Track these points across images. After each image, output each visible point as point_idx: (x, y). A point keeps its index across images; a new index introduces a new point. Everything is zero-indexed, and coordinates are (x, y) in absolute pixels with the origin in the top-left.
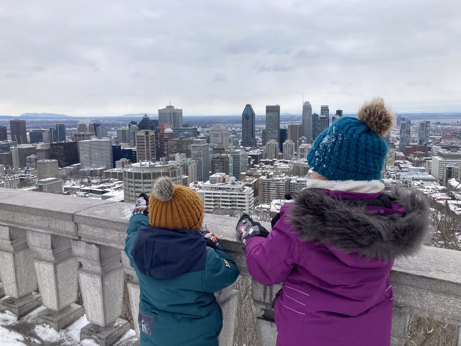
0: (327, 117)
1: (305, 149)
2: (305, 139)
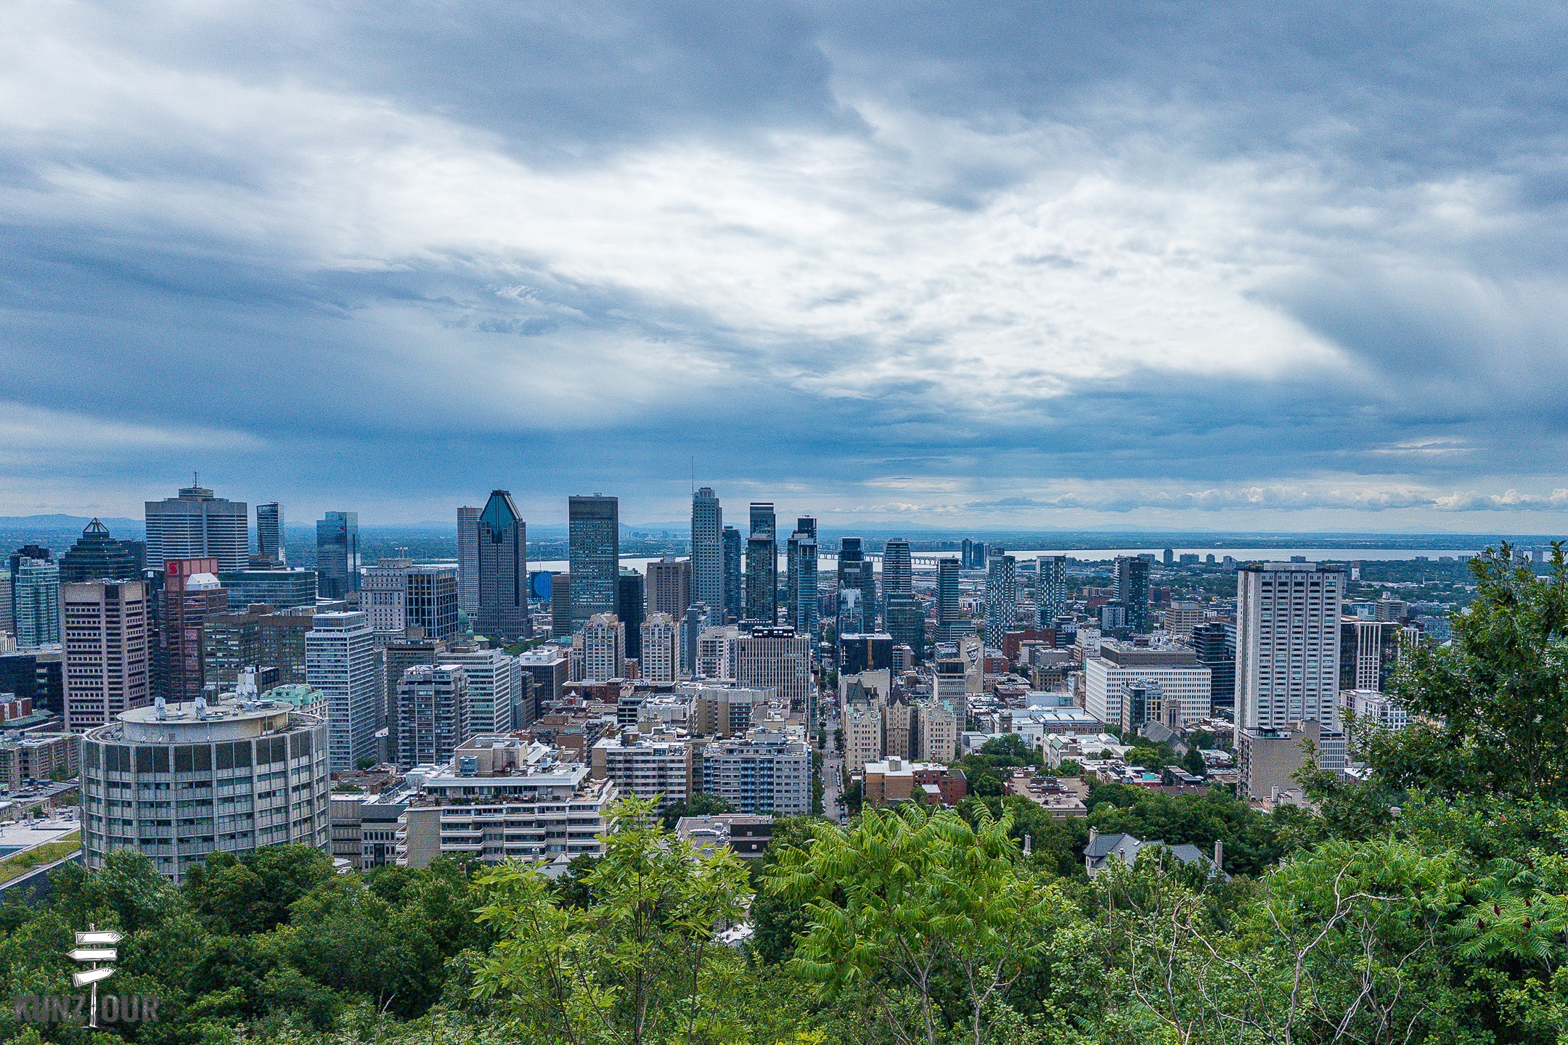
0: (769, 539)
2: (708, 609)
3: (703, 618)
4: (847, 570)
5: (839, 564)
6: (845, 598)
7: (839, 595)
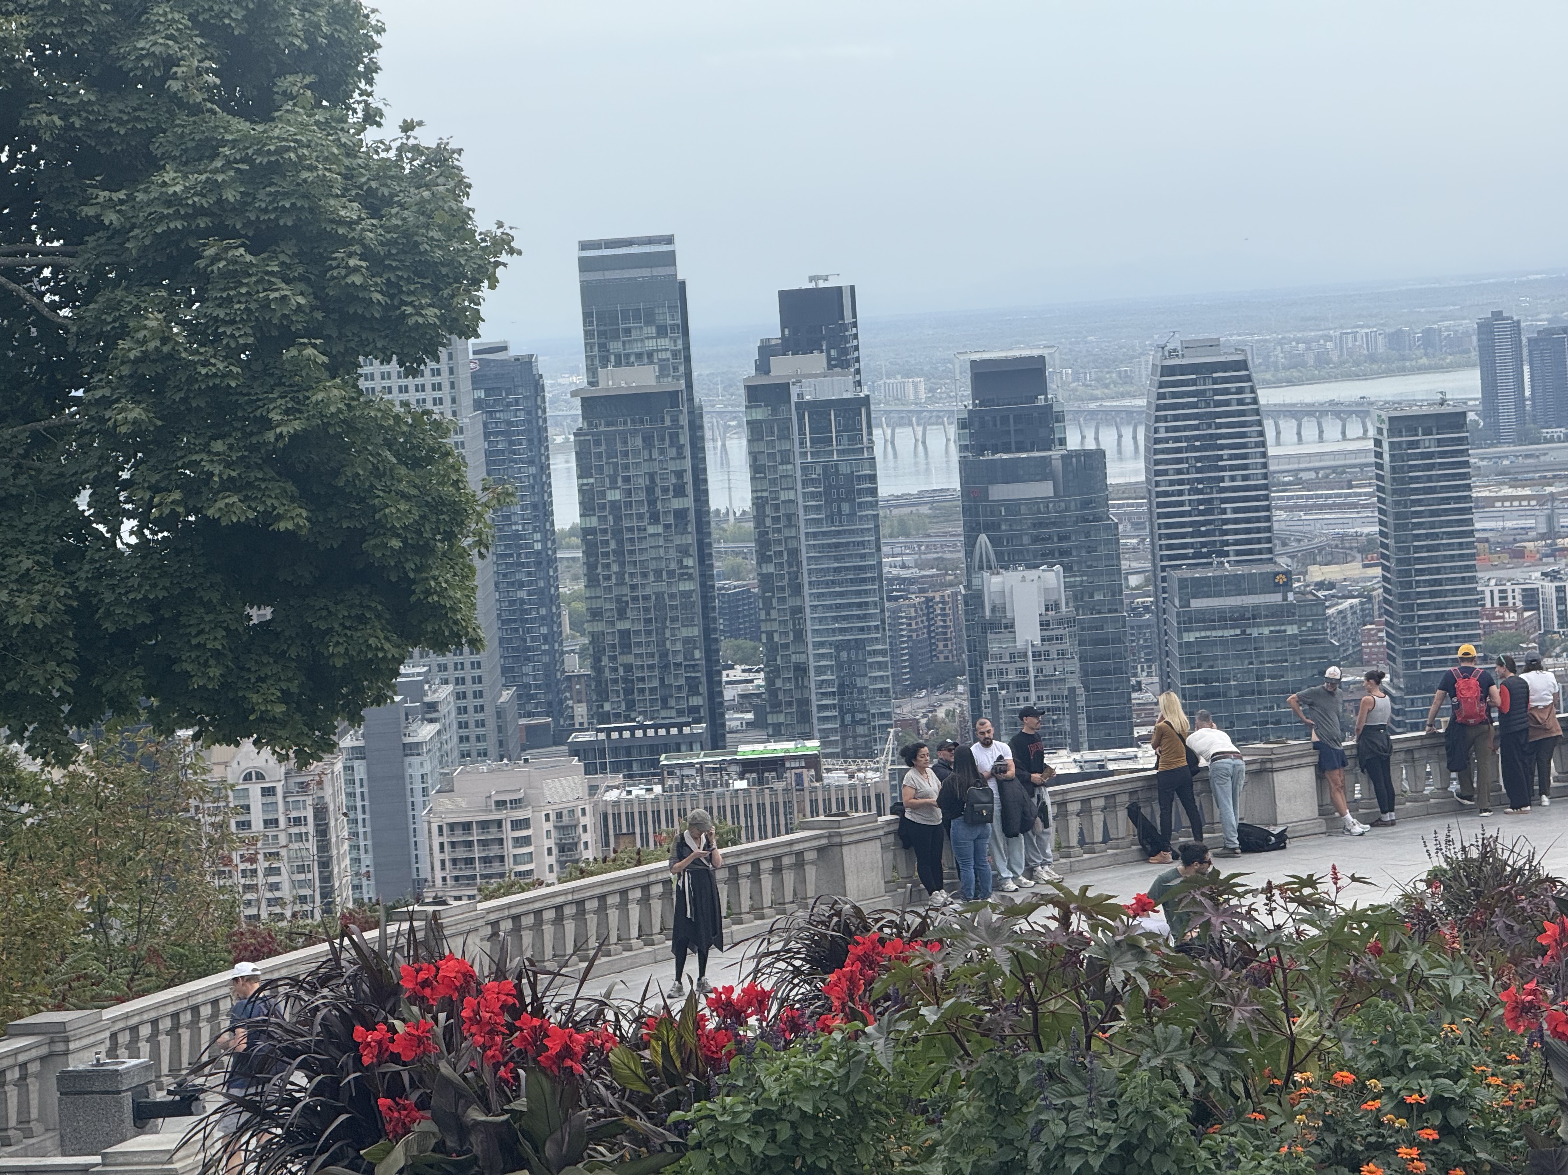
0: (670, 384)
1: (509, 834)
2: (443, 693)
3: (425, 732)
4: (999, 492)
5: (965, 466)
6: (999, 609)
7: (974, 599)
